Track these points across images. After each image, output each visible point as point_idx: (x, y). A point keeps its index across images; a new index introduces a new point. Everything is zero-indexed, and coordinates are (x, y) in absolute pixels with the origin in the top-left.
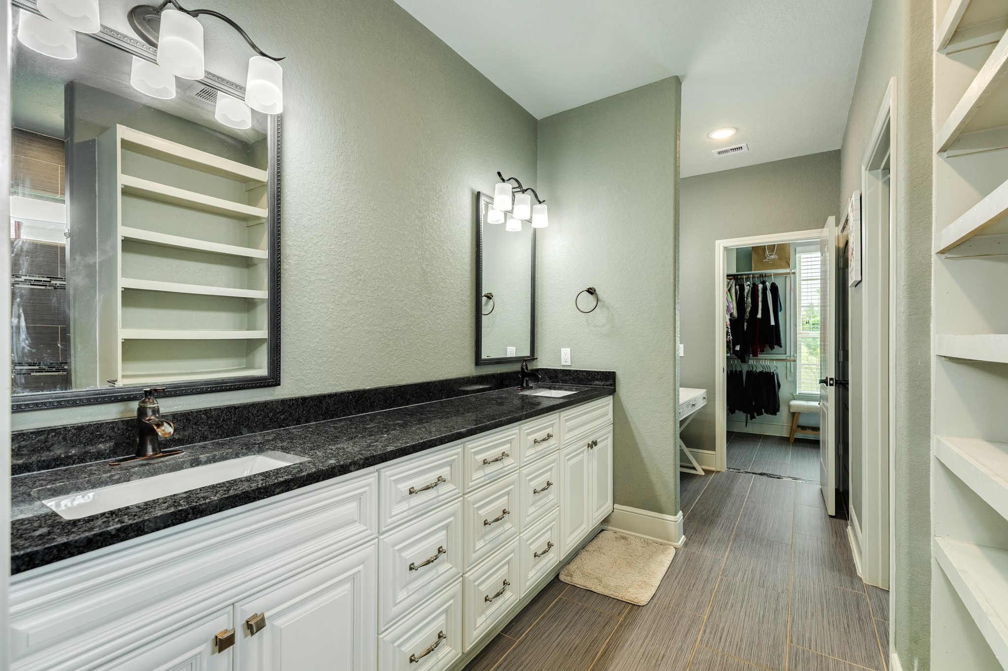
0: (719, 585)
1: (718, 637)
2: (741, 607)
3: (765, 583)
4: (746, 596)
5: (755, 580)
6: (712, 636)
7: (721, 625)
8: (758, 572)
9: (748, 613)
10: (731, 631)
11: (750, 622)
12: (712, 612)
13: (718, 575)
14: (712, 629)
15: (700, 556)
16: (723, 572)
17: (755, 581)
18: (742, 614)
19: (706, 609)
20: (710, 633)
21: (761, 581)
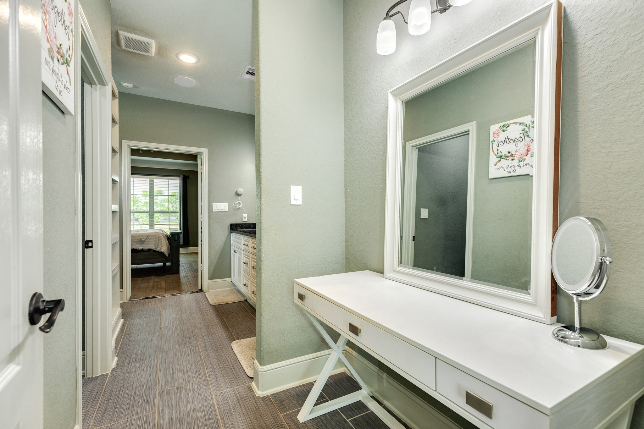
0: (205, 372)
1: (192, 350)
2: (186, 367)
3: (176, 391)
4: (186, 375)
5: (184, 390)
6: (194, 349)
7: (193, 355)
8: (184, 397)
9: (182, 366)
10: (187, 355)
11: (179, 363)
12: (200, 357)
13: (209, 378)
14: (196, 352)
15: (232, 386)
16: (208, 382)
17: (184, 388)
18: (185, 365)
19: (204, 357)
20: (196, 350)
21: (179, 391)
